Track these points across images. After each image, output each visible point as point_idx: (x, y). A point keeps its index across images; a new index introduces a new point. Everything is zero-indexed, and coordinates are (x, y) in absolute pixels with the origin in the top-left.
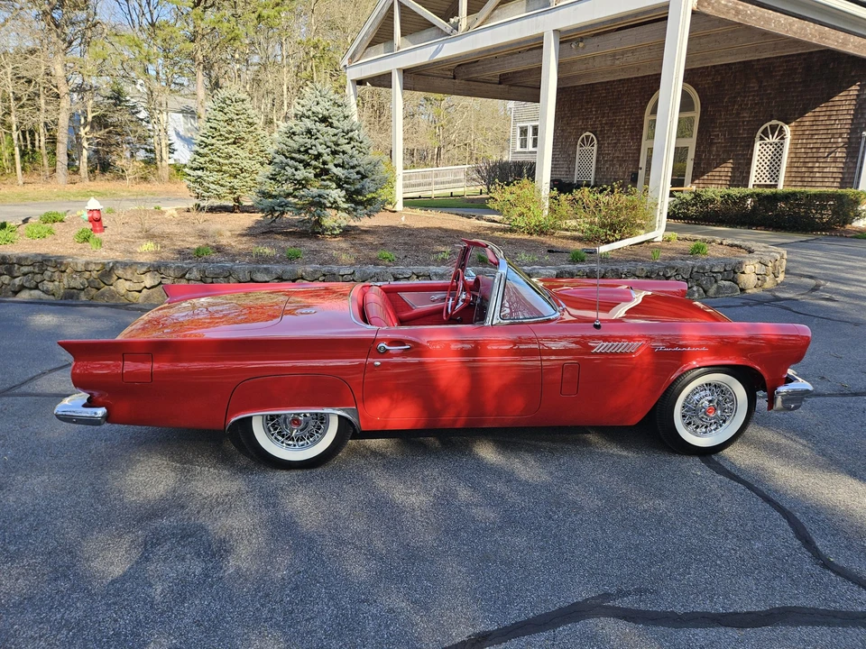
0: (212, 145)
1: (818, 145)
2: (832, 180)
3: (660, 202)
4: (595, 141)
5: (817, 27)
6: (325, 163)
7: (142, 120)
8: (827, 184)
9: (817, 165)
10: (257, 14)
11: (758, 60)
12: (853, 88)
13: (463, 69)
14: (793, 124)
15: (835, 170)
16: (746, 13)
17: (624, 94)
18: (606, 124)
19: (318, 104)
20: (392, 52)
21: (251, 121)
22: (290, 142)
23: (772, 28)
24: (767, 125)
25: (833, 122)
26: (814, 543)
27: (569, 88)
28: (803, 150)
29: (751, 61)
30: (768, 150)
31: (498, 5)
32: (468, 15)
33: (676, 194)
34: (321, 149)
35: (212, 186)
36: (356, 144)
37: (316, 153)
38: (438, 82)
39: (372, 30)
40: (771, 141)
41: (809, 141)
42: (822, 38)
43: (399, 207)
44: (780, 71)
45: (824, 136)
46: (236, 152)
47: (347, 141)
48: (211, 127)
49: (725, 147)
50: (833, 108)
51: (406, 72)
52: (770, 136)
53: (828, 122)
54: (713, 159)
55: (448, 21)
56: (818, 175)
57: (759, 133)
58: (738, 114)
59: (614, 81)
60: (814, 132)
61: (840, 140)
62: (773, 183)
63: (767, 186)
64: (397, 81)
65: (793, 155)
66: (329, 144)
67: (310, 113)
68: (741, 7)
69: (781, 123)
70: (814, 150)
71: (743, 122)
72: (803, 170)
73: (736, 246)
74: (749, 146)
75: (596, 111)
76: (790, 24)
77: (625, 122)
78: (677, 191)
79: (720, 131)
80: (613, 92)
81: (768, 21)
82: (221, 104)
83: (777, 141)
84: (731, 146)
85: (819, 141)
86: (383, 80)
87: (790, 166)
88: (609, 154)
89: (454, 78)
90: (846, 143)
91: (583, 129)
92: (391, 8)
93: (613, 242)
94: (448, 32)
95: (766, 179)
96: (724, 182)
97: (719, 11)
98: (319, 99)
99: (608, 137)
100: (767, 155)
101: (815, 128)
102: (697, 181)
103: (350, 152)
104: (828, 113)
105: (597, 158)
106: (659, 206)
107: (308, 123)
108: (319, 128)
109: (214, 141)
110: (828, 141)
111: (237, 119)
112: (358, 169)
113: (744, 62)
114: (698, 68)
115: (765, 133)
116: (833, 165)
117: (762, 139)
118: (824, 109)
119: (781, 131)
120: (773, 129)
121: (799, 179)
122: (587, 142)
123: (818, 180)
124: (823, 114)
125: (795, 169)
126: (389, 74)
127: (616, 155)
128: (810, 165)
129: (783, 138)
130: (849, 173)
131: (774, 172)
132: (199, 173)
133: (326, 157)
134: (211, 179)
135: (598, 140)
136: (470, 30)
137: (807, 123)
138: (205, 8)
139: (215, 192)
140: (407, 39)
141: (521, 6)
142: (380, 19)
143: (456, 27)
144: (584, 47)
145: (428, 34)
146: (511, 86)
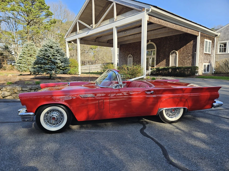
0: (23, 57)
1: (184, 56)
2: (189, 64)
3: (144, 68)
4: (132, 57)
5: (180, 26)
6: (51, 58)
7: (13, 55)
8: (188, 65)
9: (185, 61)
10: (44, 27)
11: (169, 36)
12: (191, 42)
13: (97, 39)
14: (178, 51)
15: (189, 62)
16: (162, 22)
17: (138, 45)
18: (134, 52)
19: (49, 43)
20: (77, 34)
21: (35, 50)
22: (41, 53)
23: (168, 26)
24: (172, 51)
25: (188, 50)
26: (168, 156)
27: (125, 44)
28: (181, 57)
29: (167, 37)
30: (173, 57)
31: (102, 21)
32: (95, 24)
33: (152, 69)
34: (49, 54)
35: (23, 68)
36: (60, 53)
37: (48, 56)
38: (91, 42)
39: (72, 29)
40: (174, 55)
41: (183, 55)
42: (181, 29)
43: (80, 73)
44: (174, 39)
45: (186, 54)
46: (31, 58)
47: (57, 53)
48: (23, 52)
49: (163, 57)
50: (187, 47)
51: (82, 40)
52: (173, 54)
53: (186, 50)
54: (161, 60)
55: (90, 26)
56: (185, 63)
57: (171, 54)
58: (165, 49)
59: (135, 42)
60: (183, 53)
61: (190, 54)
62: (175, 65)
63: (174, 66)
64: (78, 41)
65: (179, 59)
66: (52, 53)
67: (47, 45)
68: (160, 21)
69: (175, 51)
70: (184, 57)
71: (167, 51)
72: (182, 62)
73: (164, 79)
74: (169, 57)
75: (132, 50)
76: (173, 26)
77: (139, 52)
78: (152, 68)
79: (162, 53)
80: (135, 45)
81: (167, 24)
82: (26, 46)
83: (175, 55)
84: (164, 57)
85: (185, 55)
87: (179, 61)
88: (136, 60)
89: (95, 41)
90: (191, 55)
91: (129, 54)
92: (76, 23)
93: (132, 78)
94: (90, 28)
95: (173, 64)
96: (164, 66)
97: (155, 21)
98: (50, 42)
99: (135, 56)
100: (173, 59)
101: (183, 52)
102: (157, 66)
103: (58, 55)
104: (186, 48)
105: (133, 61)
106: (144, 69)
107: (46, 48)
108: (49, 49)
109: (24, 56)
110: (187, 55)
111: (31, 50)
112: (61, 60)
113: (165, 37)
114: (155, 39)
115: (172, 53)
116: (189, 60)
117: (171, 55)
118: (185, 47)
119: (176, 53)
120: (174, 52)
121: (181, 64)
122: (130, 57)
123: (186, 64)
124: (185, 48)
125: (180, 62)
126: (76, 40)
127: (137, 60)
128: (183, 61)
129: (176, 55)
130: (193, 62)
131: (175, 63)
132: (19, 64)
133: (51, 57)
134: (23, 66)
135: (133, 57)
136: (95, 28)
137: (182, 51)
138: (31, 25)
139: (23, 69)
140: (81, 31)
141: (107, 21)
142: (73, 26)
143: (92, 27)
144: (126, 33)
145: (85, 29)
146: (110, 43)
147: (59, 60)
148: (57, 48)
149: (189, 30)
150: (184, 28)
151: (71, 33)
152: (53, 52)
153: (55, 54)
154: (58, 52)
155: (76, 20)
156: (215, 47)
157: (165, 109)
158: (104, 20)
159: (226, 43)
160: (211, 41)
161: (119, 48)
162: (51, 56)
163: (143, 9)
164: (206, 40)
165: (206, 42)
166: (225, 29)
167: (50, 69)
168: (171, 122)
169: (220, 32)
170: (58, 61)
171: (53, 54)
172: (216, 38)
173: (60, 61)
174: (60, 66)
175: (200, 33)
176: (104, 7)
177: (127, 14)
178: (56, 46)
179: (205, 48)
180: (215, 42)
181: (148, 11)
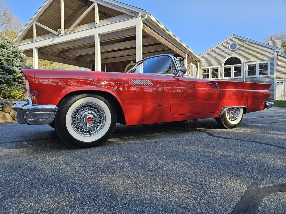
5: (171, 44)
13: (62, 54)
16: (155, 35)
17: (117, 66)
20: (32, 42)
31: (77, 26)
32: (65, 29)
38: (52, 57)
39: (23, 34)
51: (39, 50)
55: (57, 31)
59: (114, 62)
64: (35, 53)
66: (5, 56)
68: (154, 33)
76: (165, 42)
80: (114, 66)
81: (160, 39)
86: (29, 53)
89: (58, 57)
92: (33, 26)
94: (57, 34)
97: (149, 32)
126: (32, 50)
136: (65, 34)
140: (39, 37)
141: (86, 26)
142: (27, 30)
143: (60, 33)
144: (105, 48)
145: (48, 35)
146: (80, 62)
147: (17, 67)
148: (14, 50)
149: (178, 50)
150: (174, 47)
151: (22, 40)
152: (8, 54)
153: (10, 57)
154: (16, 56)
155: (32, 22)
156: (198, 73)
157: (226, 109)
158: (80, 24)
159: (209, 68)
160: (195, 66)
161: (91, 68)
162: (3, 60)
163: (137, 14)
164: (191, 64)
165: (192, 66)
166: (206, 54)
167: (3, 80)
168: (234, 126)
169: (202, 57)
170: (17, 70)
171: (7, 57)
172: (198, 63)
173: (20, 69)
174: (19, 78)
175: (187, 55)
176: (74, 11)
177: (114, 19)
178: (12, 46)
179: (191, 72)
180: (198, 67)
181: (142, 17)
